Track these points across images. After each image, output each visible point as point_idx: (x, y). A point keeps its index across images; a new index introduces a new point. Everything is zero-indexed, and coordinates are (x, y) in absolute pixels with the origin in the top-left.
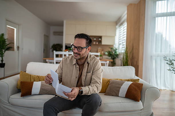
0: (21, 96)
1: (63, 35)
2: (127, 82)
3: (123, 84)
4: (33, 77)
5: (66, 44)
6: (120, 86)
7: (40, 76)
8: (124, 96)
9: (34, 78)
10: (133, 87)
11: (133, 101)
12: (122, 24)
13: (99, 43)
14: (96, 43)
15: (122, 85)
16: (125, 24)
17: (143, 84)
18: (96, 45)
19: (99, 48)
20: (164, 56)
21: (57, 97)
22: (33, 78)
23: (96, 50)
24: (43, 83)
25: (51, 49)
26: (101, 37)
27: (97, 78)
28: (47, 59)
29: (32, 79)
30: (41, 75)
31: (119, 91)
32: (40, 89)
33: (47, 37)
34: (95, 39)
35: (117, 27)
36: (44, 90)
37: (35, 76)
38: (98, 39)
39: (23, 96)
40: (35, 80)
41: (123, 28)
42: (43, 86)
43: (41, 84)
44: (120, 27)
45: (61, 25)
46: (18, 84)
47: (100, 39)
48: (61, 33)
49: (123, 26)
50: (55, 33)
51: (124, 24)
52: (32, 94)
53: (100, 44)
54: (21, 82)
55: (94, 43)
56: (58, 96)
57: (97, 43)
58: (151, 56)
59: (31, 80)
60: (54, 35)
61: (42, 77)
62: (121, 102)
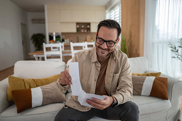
0: (18, 113)
1: (44, 23)
2: (147, 77)
3: (144, 80)
4: (27, 81)
5: (49, 33)
6: (141, 83)
7: (35, 79)
8: (149, 94)
9: (30, 82)
10: (158, 83)
11: (160, 99)
12: (113, 8)
13: (87, 31)
14: (84, 31)
15: (144, 82)
16: (117, 8)
17: (167, 78)
18: (84, 33)
19: (88, 37)
20: (169, 43)
21: (67, 108)
22: (27, 83)
23: (84, 38)
24: (44, 90)
25: (31, 39)
26: (89, 24)
27: (127, 79)
28: (35, 54)
29: (26, 85)
30: (37, 78)
31: (141, 89)
32: (43, 98)
33: (24, 26)
34: (83, 26)
35: (107, 11)
36: (48, 98)
37: (29, 79)
38: (87, 26)
39: (20, 111)
40: (31, 85)
41: (115, 13)
42: (45, 94)
43: (42, 91)
44: (111, 11)
45: (42, 10)
46: (8, 94)
47: (88, 26)
48: (42, 21)
49: (115, 10)
50: (34, 21)
51: (115, 8)
52: (32, 107)
53: (89, 31)
54: (12, 91)
55: (82, 31)
56: (69, 107)
57: (86, 31)
58: (153, 44)
59: (25, 87)
60: (33, 23)
61: (40, 80)
62: (147, 102)
